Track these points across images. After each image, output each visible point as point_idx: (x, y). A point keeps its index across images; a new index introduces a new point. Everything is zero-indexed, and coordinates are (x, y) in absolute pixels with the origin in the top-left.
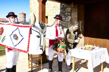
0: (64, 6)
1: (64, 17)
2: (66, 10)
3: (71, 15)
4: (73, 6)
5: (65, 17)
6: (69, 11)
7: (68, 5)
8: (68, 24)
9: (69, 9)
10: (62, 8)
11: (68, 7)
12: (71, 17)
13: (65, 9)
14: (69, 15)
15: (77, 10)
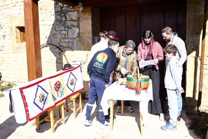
0: (63, 9)
1: (63, 29)
2: (67, 17)
3: (78, 26)
4: (81, 9)
5: (67, 29)
6: (74, 18)
7: (71, 7)
8: (73, 43)
9: (74, 15)
10: (58, 12)
11: (73, 10)
12: (79, 29)
13: (64, 14)
14: (75, 26)
15: (90, 17)
